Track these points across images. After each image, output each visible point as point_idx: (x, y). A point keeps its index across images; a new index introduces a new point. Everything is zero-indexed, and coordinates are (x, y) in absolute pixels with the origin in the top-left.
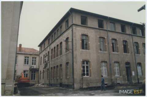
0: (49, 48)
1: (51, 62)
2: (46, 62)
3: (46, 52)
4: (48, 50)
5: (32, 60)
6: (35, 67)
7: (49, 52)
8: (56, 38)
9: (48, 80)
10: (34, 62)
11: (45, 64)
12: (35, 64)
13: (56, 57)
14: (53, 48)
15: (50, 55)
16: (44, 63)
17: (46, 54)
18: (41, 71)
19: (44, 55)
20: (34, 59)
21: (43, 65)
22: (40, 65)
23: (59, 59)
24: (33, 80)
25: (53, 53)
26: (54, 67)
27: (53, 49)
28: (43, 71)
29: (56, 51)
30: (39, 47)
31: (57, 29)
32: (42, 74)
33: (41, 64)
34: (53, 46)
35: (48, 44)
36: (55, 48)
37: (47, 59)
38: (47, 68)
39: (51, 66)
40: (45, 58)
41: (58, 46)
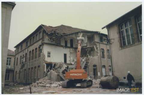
0: (27, 50)
1: (28, 64)
2: (23, 63)
3: (23, 54)
4: (25, 52)
5: (7, 60)
6: (10, 67)
7: (26, 54)
8: (35, 42)
9: (25, 80)
10: (9, 62)
11: (22, 65)
12: (10, 65)
13: (34, 59)
14: (31, 50)
15: (28, 56)
16: (20, 64)
17: (23, 55)
18: (16, 72)
19: (21, 56)
20: (9, 60)
21: (19, 66)
22: (15, 66)
23: (37, 61)
24: (7, 80)
25: (31, 55)
26: (32, 68)
27: (31, 52)
28: (20, 71)
29: (34, 54)
30: (16, 48)
31: (36, 34)
32: (18, 75)
33: (17, 65)
34: (31, 49)
35: (26, 47)
36: (33, 50)
37: (24, 61)
38: (24, 68)
39: (28, 67)
40: (22, 59)
41: (36, 49)
